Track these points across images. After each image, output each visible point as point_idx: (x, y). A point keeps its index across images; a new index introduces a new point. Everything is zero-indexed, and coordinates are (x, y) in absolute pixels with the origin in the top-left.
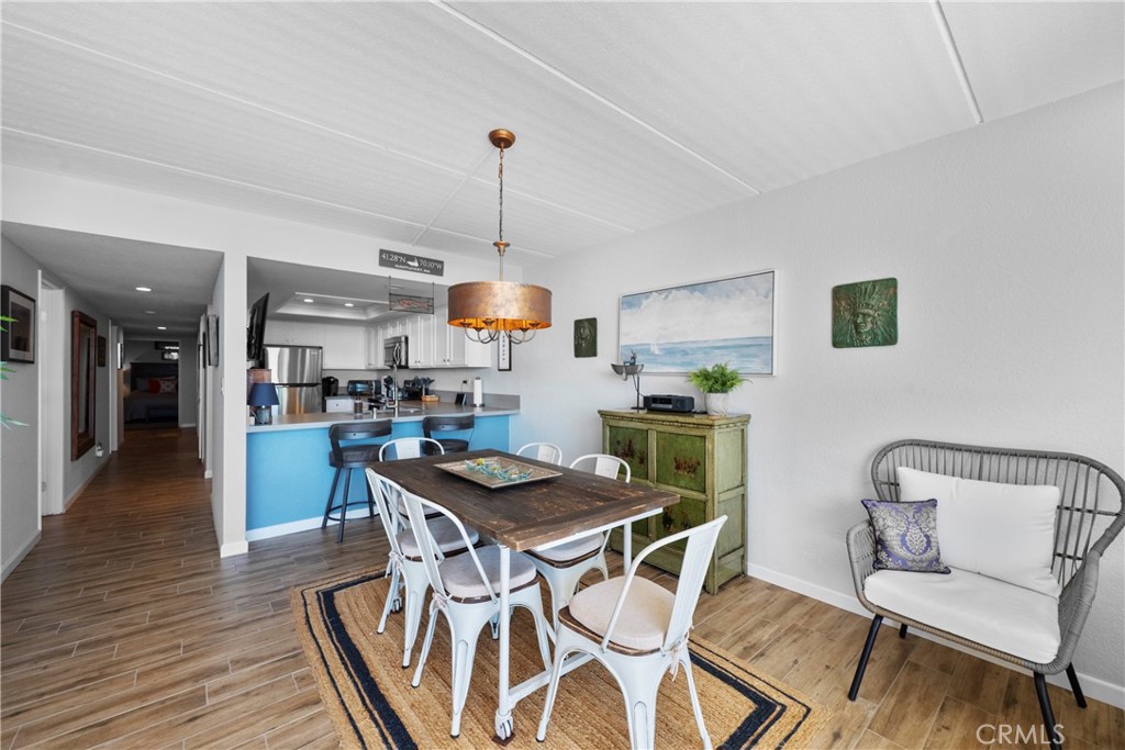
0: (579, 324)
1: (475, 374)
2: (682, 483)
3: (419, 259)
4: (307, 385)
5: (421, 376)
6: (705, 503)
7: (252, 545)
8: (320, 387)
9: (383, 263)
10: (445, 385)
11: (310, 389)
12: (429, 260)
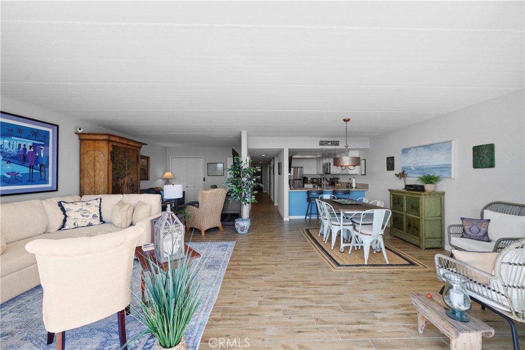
0: (388, 158)
1: (353, 176)
2: (413, 213)
3: (331, 142)
4: (298, 180)
5: (335, 177)
6: (420, 219)
7: (290, 220)
8: (302, 180)
9: (320, 145)
10: (343, 180)
11: (299, 181)
12: (334, 141)
